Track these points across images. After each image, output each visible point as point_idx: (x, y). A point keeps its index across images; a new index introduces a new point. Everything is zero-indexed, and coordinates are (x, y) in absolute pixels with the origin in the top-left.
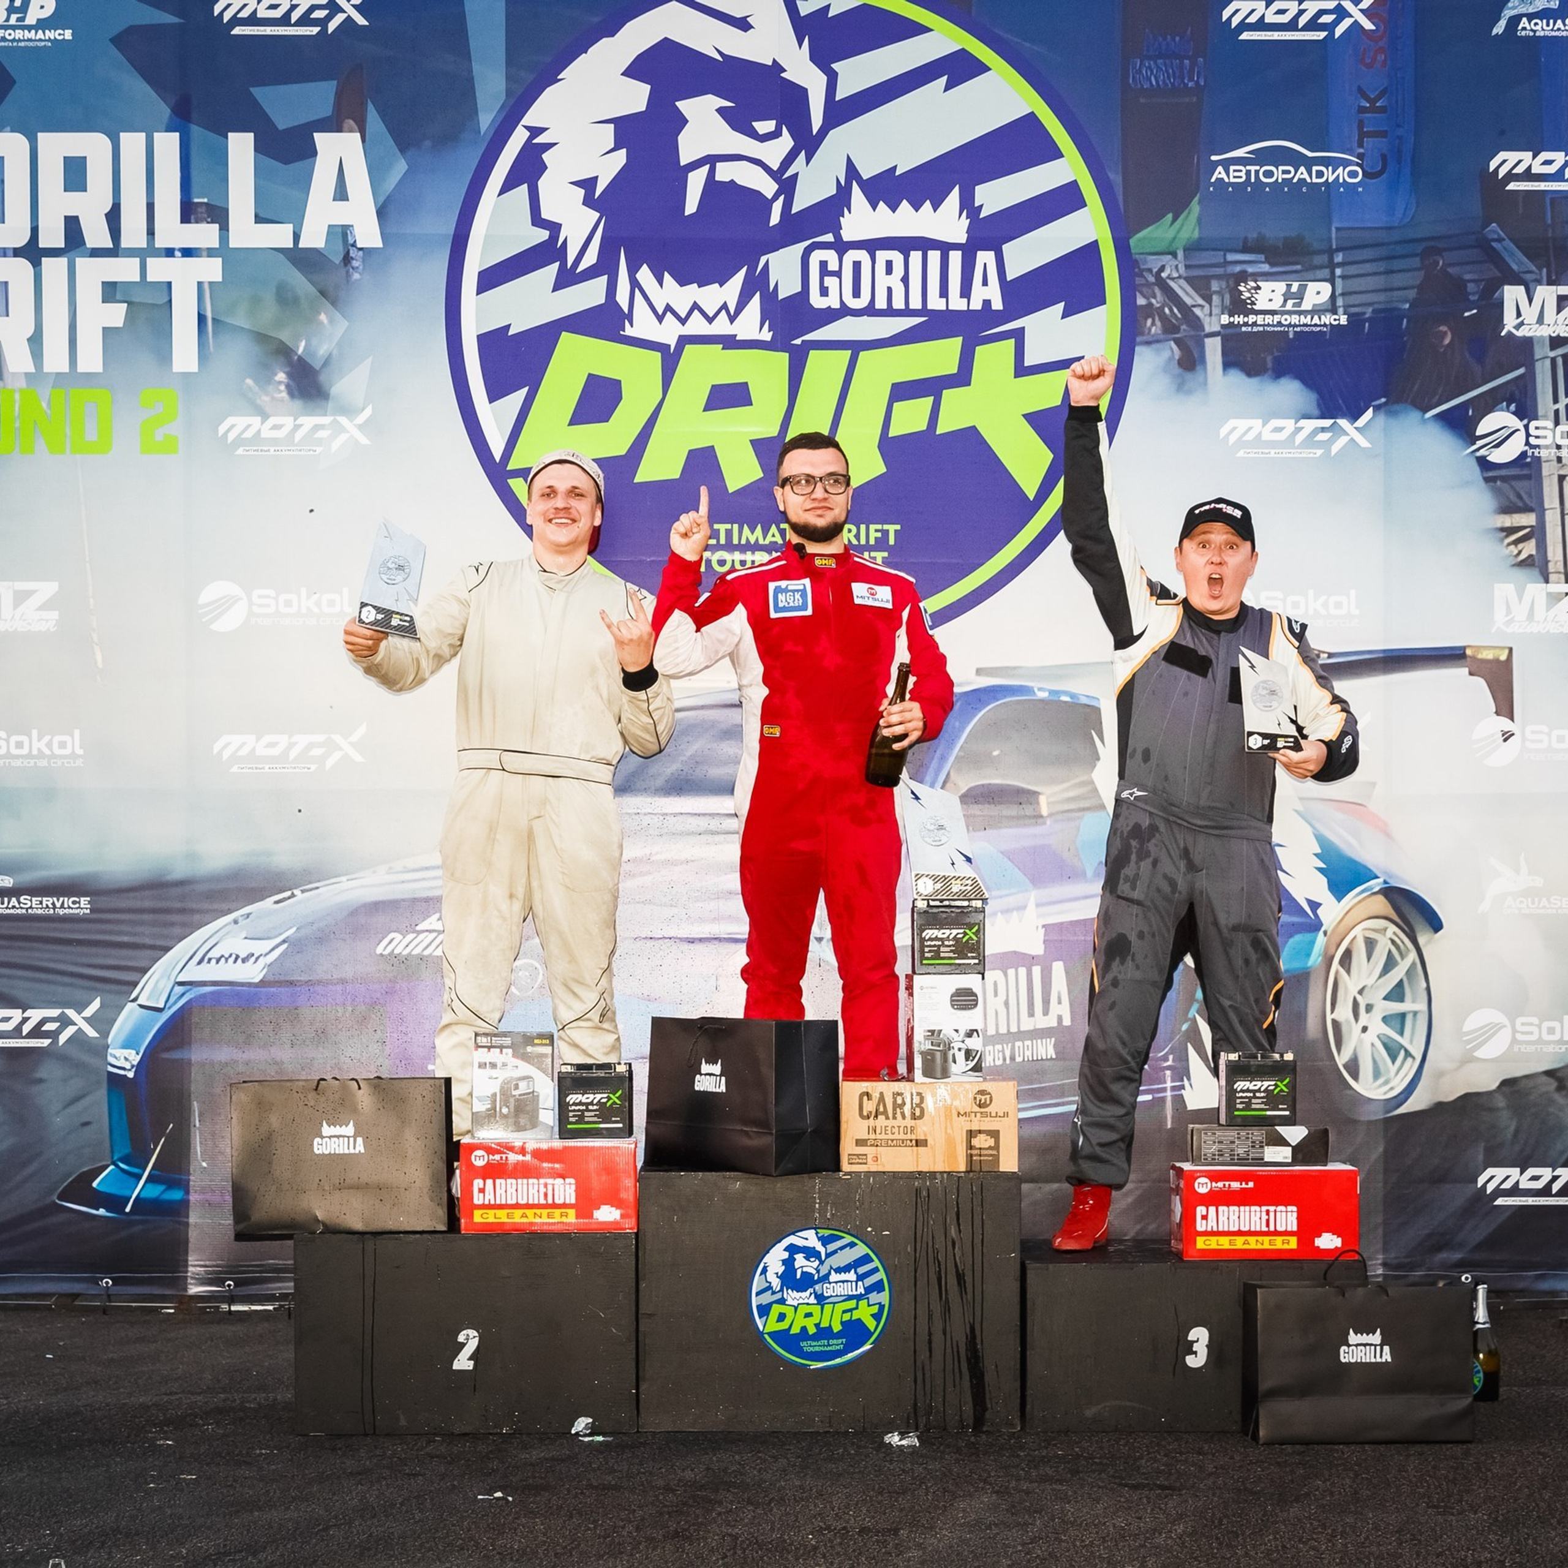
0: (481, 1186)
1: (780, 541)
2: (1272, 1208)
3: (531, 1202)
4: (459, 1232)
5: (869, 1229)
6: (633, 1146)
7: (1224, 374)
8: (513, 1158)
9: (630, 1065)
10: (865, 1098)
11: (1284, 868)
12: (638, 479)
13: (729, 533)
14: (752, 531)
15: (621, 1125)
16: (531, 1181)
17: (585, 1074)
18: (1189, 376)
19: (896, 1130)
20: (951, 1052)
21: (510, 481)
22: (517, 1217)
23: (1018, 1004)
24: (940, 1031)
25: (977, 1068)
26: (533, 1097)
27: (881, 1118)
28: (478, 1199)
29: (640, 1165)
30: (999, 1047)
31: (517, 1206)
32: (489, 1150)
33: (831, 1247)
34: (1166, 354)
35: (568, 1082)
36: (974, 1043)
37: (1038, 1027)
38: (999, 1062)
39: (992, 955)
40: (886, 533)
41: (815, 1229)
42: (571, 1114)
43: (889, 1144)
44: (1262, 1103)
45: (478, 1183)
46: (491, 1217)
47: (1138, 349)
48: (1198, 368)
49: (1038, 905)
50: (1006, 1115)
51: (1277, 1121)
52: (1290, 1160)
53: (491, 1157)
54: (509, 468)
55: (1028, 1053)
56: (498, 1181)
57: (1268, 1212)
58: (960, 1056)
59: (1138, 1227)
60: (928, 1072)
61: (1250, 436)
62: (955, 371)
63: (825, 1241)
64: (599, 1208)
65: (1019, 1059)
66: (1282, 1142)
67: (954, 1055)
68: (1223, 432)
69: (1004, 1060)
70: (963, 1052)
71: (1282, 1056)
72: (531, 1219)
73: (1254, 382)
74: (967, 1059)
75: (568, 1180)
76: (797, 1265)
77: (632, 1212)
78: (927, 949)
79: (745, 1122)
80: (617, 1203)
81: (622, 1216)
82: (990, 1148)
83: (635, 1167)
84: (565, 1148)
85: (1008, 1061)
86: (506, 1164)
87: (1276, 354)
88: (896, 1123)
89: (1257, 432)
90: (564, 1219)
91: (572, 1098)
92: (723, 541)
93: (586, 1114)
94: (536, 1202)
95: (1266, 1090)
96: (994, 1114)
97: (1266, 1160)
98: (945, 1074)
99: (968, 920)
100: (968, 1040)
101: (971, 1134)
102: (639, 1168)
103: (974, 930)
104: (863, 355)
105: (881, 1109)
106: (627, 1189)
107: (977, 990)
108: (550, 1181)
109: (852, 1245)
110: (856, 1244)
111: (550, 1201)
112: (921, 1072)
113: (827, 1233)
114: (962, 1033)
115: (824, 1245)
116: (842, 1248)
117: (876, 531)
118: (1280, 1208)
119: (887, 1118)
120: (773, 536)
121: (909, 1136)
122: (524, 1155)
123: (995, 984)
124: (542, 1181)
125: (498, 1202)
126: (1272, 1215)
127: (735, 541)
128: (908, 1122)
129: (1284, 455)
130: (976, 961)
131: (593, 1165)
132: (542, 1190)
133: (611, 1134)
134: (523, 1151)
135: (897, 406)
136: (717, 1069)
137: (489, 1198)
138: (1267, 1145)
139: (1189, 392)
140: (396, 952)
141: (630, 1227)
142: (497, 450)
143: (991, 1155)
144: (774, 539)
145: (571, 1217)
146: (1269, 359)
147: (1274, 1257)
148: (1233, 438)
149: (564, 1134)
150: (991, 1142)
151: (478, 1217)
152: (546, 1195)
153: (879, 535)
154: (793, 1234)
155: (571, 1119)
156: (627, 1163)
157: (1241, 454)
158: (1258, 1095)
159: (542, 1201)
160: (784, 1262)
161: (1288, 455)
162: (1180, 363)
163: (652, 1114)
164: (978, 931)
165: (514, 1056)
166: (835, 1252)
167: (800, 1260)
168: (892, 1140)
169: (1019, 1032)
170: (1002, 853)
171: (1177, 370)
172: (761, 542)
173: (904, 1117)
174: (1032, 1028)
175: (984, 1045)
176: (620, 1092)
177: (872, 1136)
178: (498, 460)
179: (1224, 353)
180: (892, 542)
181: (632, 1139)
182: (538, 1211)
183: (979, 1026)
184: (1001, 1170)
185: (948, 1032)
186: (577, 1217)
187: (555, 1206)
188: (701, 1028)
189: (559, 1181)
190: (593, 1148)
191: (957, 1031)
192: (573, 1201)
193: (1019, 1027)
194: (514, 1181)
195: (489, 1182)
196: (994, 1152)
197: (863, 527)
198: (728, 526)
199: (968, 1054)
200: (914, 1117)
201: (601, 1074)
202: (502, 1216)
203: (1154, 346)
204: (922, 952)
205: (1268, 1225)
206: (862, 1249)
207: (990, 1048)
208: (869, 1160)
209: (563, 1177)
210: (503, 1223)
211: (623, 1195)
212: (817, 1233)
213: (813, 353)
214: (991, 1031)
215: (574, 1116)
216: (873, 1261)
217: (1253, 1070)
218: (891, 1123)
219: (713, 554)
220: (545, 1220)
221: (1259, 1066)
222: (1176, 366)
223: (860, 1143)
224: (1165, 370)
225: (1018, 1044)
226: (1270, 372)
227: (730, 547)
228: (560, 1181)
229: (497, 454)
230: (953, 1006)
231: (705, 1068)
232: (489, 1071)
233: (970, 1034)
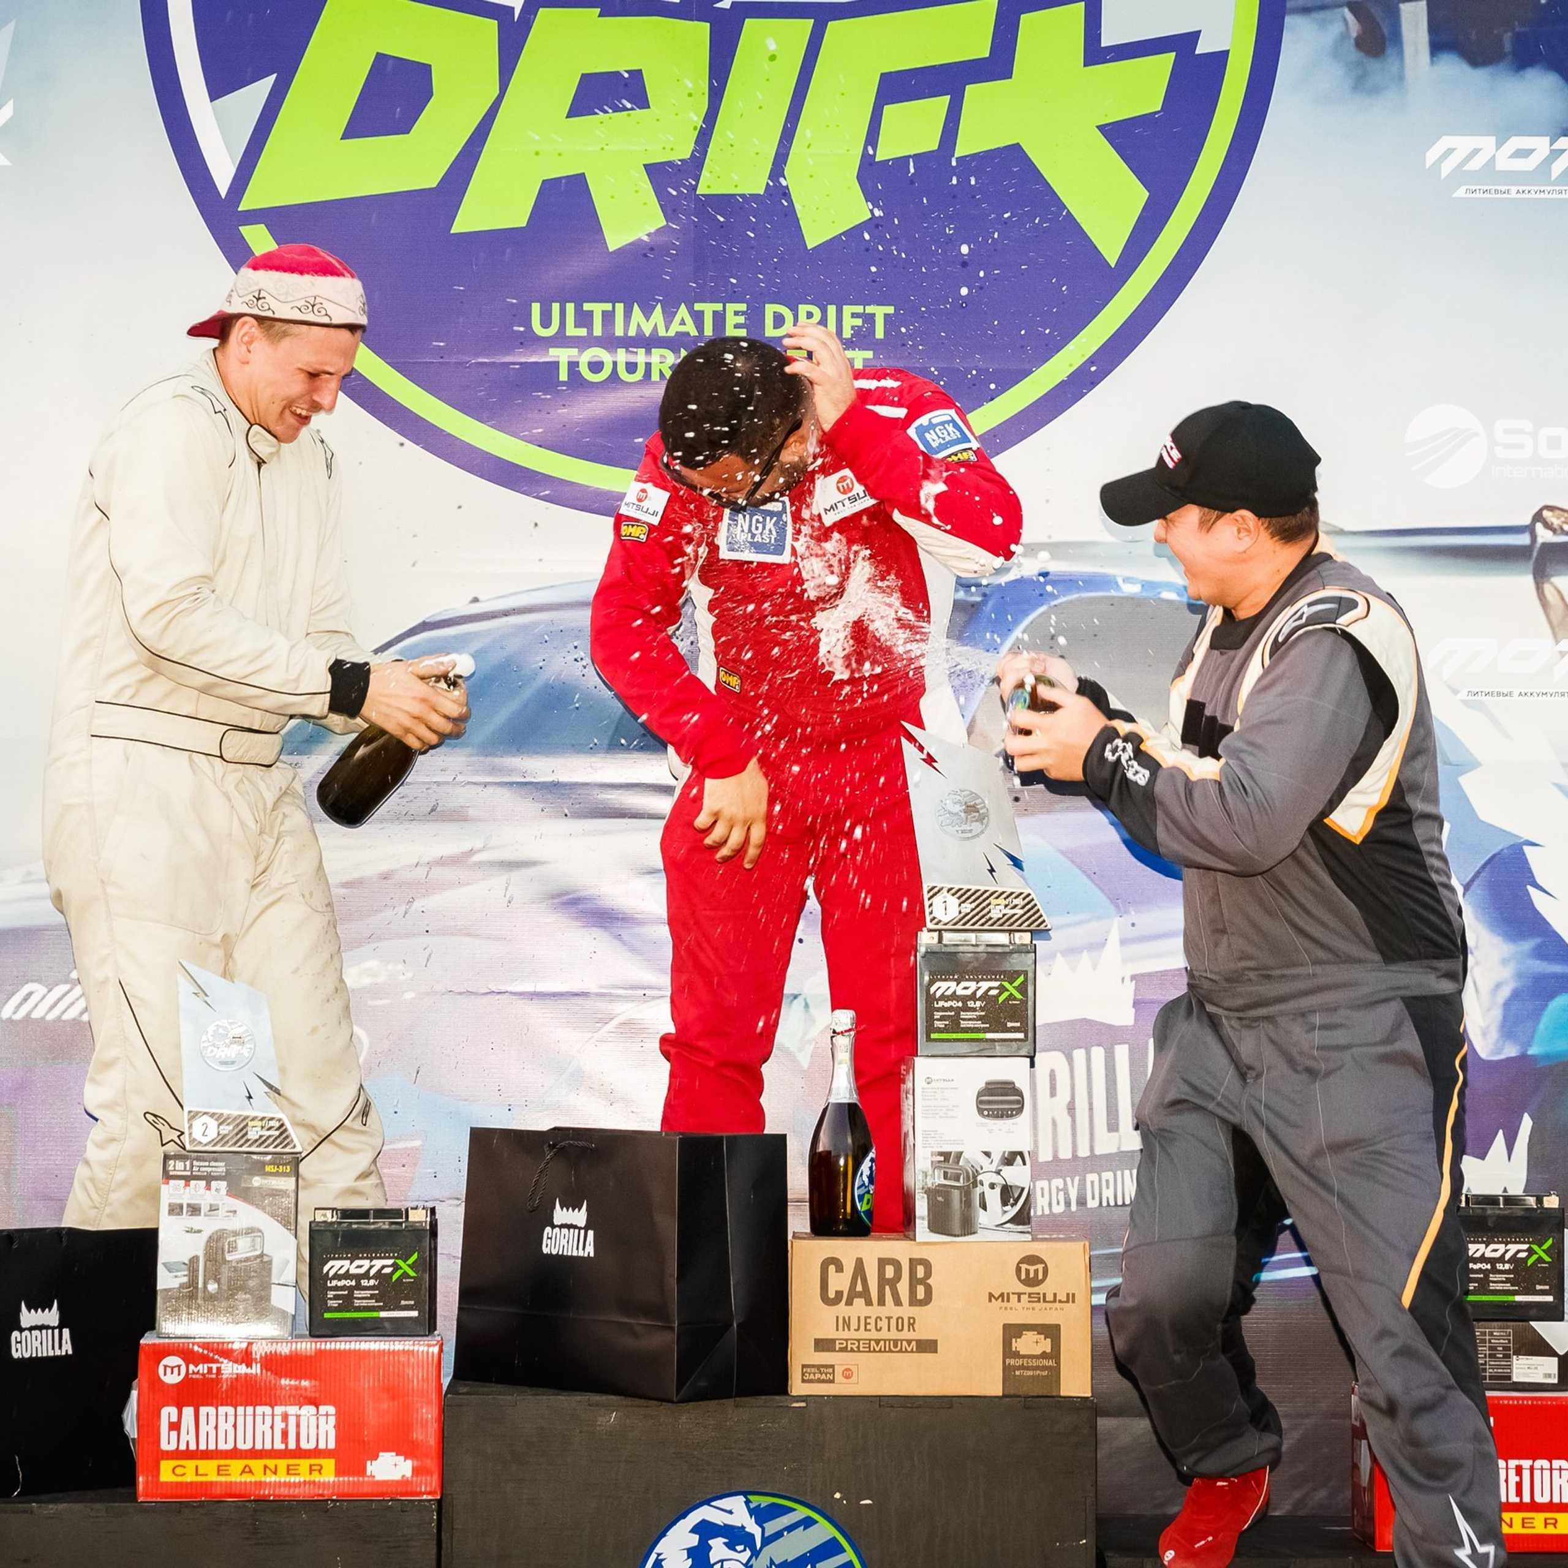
0: (174, 1419)
1: (694, 332)
2: (1526, 1464)
3: (258, 1447)
4: (133, 1497)
5: (838, 1496)
6: (436, 1350)
7: (1432, 62)
8: (230, 1369)
9: (433, 1211)
10: (832, 1268)
11: (1539, 881)
12: (457, 228)
13: (608, 317)
14: (647, 315)
15: (415, 1314)
16: (260, 1409)
17: (355, 1224)
18: (1373, 64)
19: (883, 1324)
20: (978, 1190)
21: (243, 230)
22: (235, 1473)
23: (1091, 1109)
24: (959, 1155)
25: (1022, 1218)
26: (264, 1264)
27: (859, 1302)
28: (168, 1441)
29: (446, 1382)
30: (1058, 1182)
31: (235, 1454)
32: (189, 1356)
33: (772, 1527)
34: (1337, 28)
35: (328, 1239)
36: (1017, 1176)
37: (1123, 1149)
38: (1059, 1209)
39: (1049, 1025)
40: (870, 319)
41: (745, 1494)
42: (331, 1294)
43: (872, 1347)
44: (1507, 1281)
45: (168, 1413)
46: (189, 1473)
47: (1288, 20)
48: (1389, 51)
49: (1124, 942)
50: (1071, 1298)
51: (1533, 1312)
52: (1555, 1381)
53: (192, 1367)
54: (242, 207)
55: (1108, 1194)
56: (203, 1410)
57: (1519, 1470)
58: (993, 1198)
59: (1297, 1495)
60: (939, 1225)
61: (1475, 164)
62: (987, 55)
63: (761, 1516)
64: (376, 1457)
65: (1092, 1204)
66: (1541, 1348)
67: (983, 1195)
68: (1432, 156)
69: (1068, 1204)
70: (998, 1190)
71: (1539, 1200)
72: (258, 1476)
73: (1481, 75)
74: (1005, 1203)
75: (323, 1409)
76: (714, 1557)
77: (432, 1464)
78: (937, 1015)
79: (627, 1308)
80: (405, 1448)
81: (416, 1471)
82: (1044, 1355)
83: (440, 1385)
84: (320, 1353)
85: (1074, 1207)
86: (218, 1380)
87: (1518, 29)
88: (883, 1312)
89: (1492, 155)
90: (316, 1477)
91: (334, 1266)
92: (598, 331)
93: (357, 1294)
94: (268, 1446)
95: (1514, 1259)
96: (1050, 1297)
97: (1515, 1379)
98: (968, 1227)
99: (1007, 966)
100: (1007, 1171)
101: (1012, 1331)
102: (445, 1388)
103: (1017, 983)
104: (834, 27)
105: (859, 1288)
106: (424, 1424)
107: (1022, 1084)
108: (292, 1410)
109: (808, 1523)
110: (815, 1522)
111: (292, 1445)
112: (926, 1223)
113: (765, 1501)
114: (997, 1157)
115: (760, 1522)
116: (791, 1528)
117: (854, 315)
118: (1539, 1463)
119: (869, 1303)
120: (683, 323)
121: (906, 1334)
122: (249, 1365)
123: (1052, 1076)
124: (279, 1410)
125: (203, 1447)
126: (1526, 1474)
127: (619, 331)
128: (906, 1311)
129: (1533, 196)
130: (1021, 1036)
131: (367, 1383)
132: (279, 1425)
133: (399, 1329)
134: (246, 1357)
135: (890, 111)
136: (580, 1217)
137: (187, 1439)
138: (1517, 1353)
139: (1376, 91)
140: (36, 1015)
141: (428, 1488)
142: (223, 177)
143: (1044, 1368)
144: (682, 329)
145: (328, 1473)
146: (1507, 39)
147: (1532, 1547)
148: (1447, 167)
149: (319, 1328)
150: (1046, 1345)
151: (167, 1472)
152: (285, 1434)
153: (859, 322)
154: (708, 1502)
155: (331, 1303)
156: (426, 1380)
157: (1461, 193)
158: (1500, 1266)
159: (279, 1446)
160: (691, 1552)
161: (1538, 196)
162: (1359, 43)
163: (466, 1294)
164: (1024, 984)
165: (229, 1193)
166: (778, 1535)
167: (718, 1548)
168: (877, 1342)
169: (1093, 1156)
170: (1064, 853)
171: (1354, 54)
172: (662, 332)
173: (898, 1302)
174: (1114, 1150)
175: (1034, 1178)
176: (415, 1256)
177: (846, 1334)
178: (223, 194)
179: (1433, 28)
180: (880, 333)
181: (434, 1340)
182: (271, 1463)
183: (1025, 1149)
184: (1062, 1394)
185: (972, 1155)
186: (339, 1472)
187: (300, 1453)
188: (554, 1146)
189: (308, 1410)
190: (367, 1353)
191: (987, 1154)
192: (332, 1445)
193: (1092, 1149)
194: (230, 1410)
195: (188, 1412)
196: (1051, 1363)
197: (832, 309)
198: (608, 307)
199: (1007, 1194)
200: (914, 1301)
201: (384, 1224)
202: (209, 1471)
203: (1316, 15)
204: (930, 1019)
205: (1519, 1492)
206: (824, 1531)
207: (1042, 1184)
208: (838, 1377)
209: (316, 1404)
210: (211, 1483)
211: (418, 1435)
212: (747, 1502)
213: (749, 23)
214: (1045, 1156)
215: (336, 1297)
216: (843, 1550)
217: (1490, 1224)
218: (875, 1311)
219: (581, 352)
220: (282, 1477)
221: (1500, 1217)
222: (1353, 49)
223: (823, 1345)
224: (1335, 53)
225: (1091, 1177)
226: (1510, 57)
227: (610, 342)
228: (312, 1409)
229: (223, 185)
230: (980, 1111)
231: (561, 1215)
232: (187, 1221)
233: (1009, 1159)
